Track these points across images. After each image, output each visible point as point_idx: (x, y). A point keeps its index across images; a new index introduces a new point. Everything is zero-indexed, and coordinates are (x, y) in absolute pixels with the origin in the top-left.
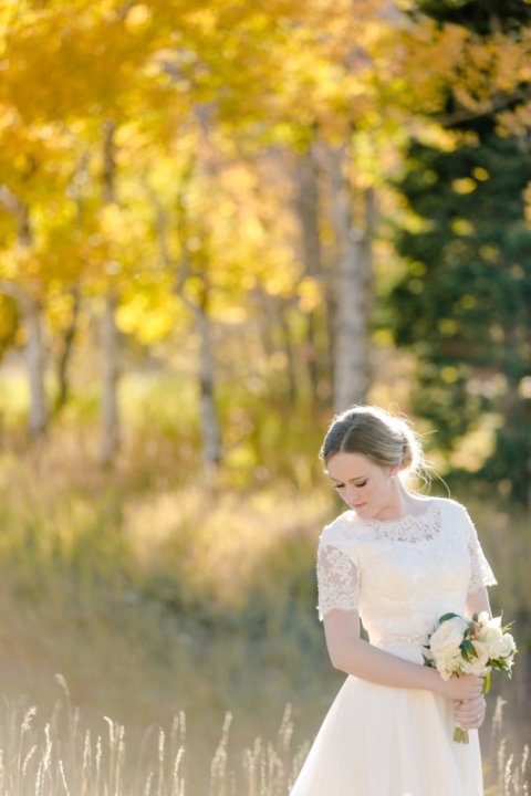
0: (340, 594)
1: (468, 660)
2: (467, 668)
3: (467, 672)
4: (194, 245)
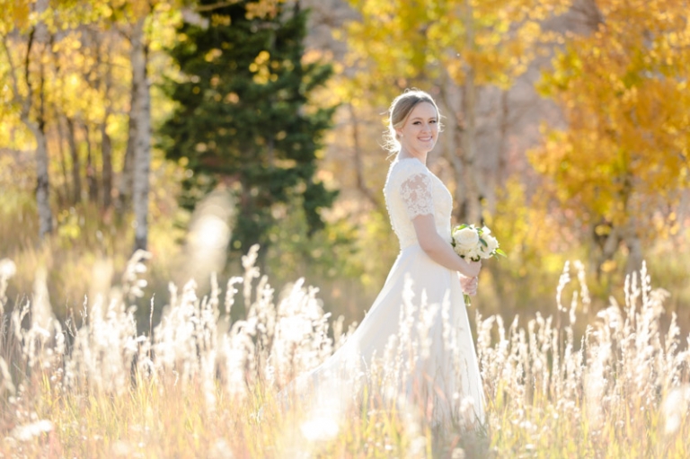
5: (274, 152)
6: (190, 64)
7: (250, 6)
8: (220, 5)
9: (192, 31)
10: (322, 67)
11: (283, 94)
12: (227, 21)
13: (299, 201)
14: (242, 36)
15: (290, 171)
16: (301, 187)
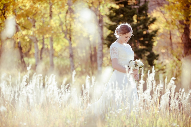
0: (116, 55)
1: (136, 67)
2: (136, 68)
3: (136, 69)
4: (68, 27)
5: (139, 44)
6: (113, 19)
7: (129, 1)
8: (120, 1)
9: (113, 9)
10: (152, 18)
11: (141, 26)
12: (123, 6)
13: (146, 58)
14: (128, 10)
15: (144, 49)
16: (148, 54)
